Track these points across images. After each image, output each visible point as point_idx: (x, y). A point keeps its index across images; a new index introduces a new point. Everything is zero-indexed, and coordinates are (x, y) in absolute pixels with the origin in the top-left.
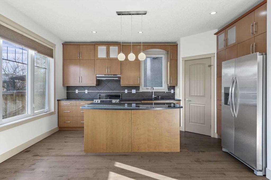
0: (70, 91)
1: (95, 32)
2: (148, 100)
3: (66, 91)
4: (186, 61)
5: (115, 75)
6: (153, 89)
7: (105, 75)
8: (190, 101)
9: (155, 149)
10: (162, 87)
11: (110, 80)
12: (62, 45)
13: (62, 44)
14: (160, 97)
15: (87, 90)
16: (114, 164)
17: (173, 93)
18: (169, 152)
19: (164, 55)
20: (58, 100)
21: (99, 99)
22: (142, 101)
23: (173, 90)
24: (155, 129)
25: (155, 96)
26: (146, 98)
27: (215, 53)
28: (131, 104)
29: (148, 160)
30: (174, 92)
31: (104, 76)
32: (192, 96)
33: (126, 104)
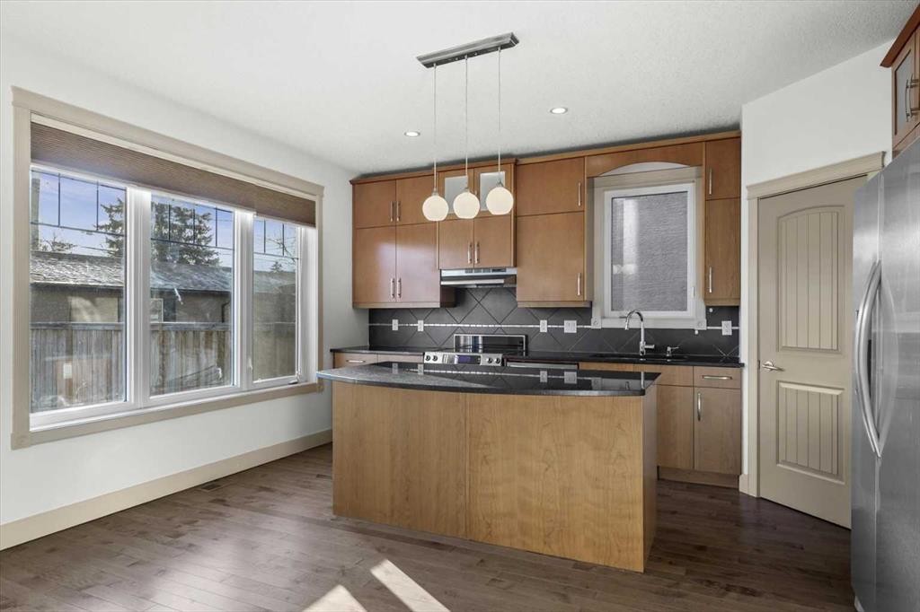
0: (378, 324)
1: (416, 134)
2: (619, 359)
3: (367, 325)
4: (764, 200)
5: (499, 270)
6: (642, 320)
7: (468, 270)
8: (780, 370)
9: (545, 543)
10: (685, 309)
11: (491, 289)
12: (350, 187)
13: (351, 182)
14: (669, 349)
15: (422, 322)
16: (377, 563)
17: (730, 333)
18: (594, 566)
19: (693, 182)
20: (333, 351)
21: (457, 350)
22: (580, 364)
23: (730, 322)
24: (547, 469)
25: (647, 344)
26: (616, 353)
27: (884, 153)
28: (561, 372)
29: (491, 577)
30: (733, 331)
31: (463, 273)
32: (786, 348)
33: (541, 372)
